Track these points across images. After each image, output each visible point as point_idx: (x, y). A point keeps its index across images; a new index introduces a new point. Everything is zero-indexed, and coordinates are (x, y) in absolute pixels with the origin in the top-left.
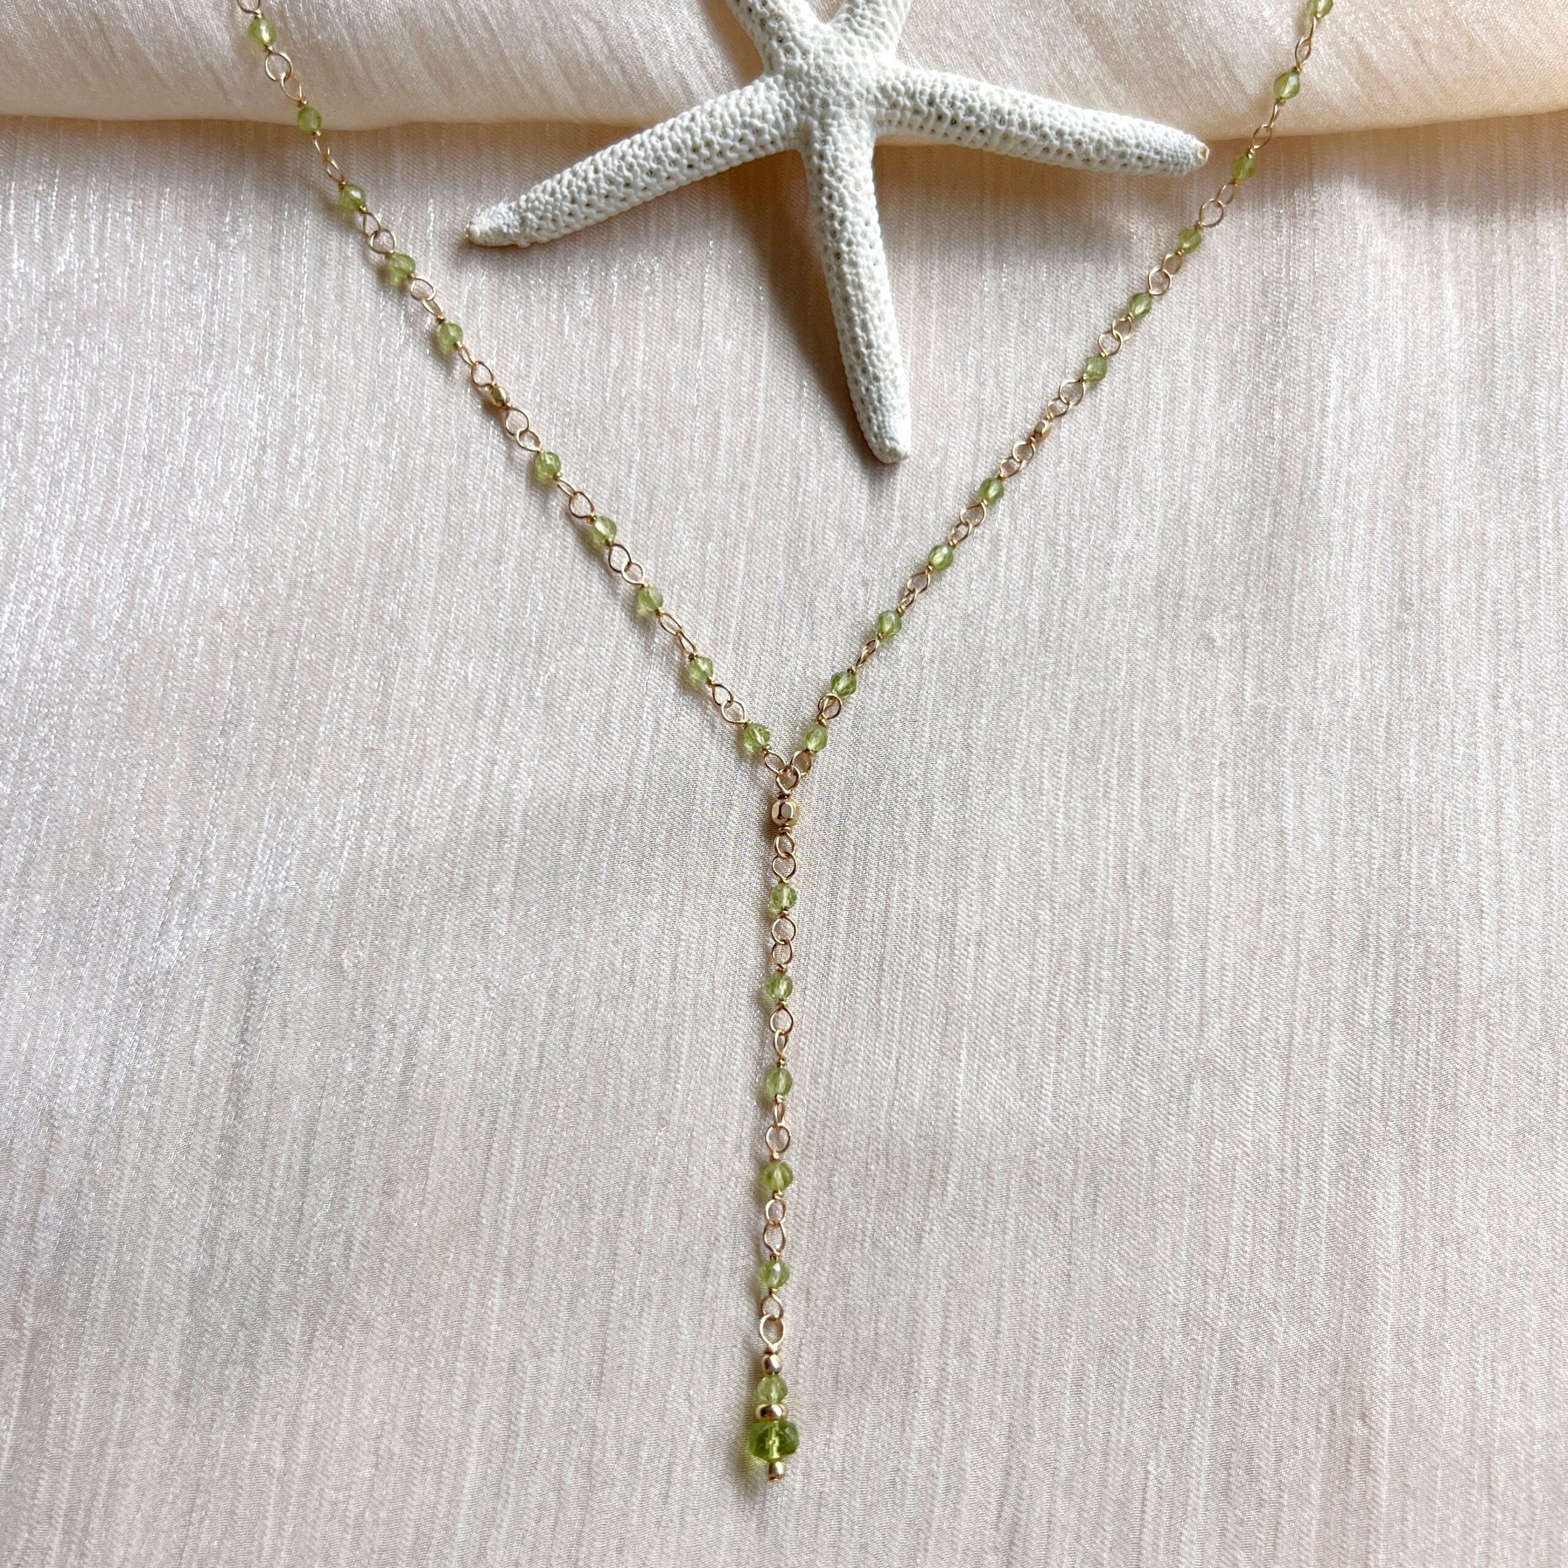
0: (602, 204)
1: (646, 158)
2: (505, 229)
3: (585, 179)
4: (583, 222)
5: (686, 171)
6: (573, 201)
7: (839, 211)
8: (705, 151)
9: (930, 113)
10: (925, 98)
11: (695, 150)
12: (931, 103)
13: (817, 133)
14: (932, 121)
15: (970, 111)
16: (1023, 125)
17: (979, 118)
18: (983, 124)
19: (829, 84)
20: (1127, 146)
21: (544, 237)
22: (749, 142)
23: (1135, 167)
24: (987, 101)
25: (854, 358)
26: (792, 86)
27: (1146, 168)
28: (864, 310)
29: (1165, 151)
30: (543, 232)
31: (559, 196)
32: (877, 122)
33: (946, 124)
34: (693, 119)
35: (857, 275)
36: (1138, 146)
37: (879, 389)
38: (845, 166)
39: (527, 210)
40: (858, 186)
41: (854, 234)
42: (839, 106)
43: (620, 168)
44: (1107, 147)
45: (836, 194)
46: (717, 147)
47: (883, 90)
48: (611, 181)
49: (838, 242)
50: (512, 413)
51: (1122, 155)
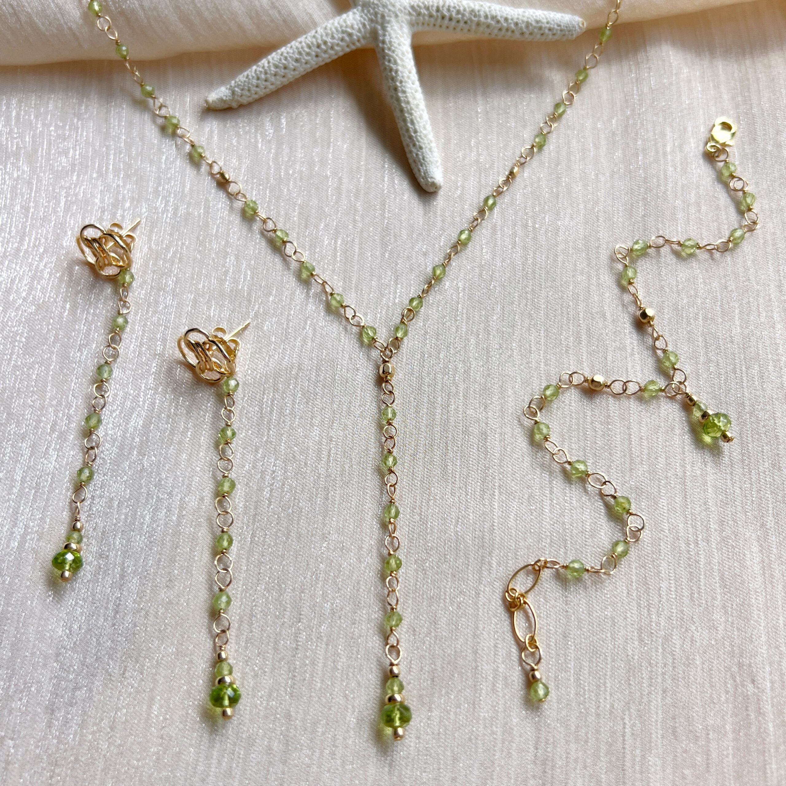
0: (273, 79)
1: (293, 53)
2: (224, 98)
3: (263, 67)
4: (264, 91)
5: (315, 59)
6: (258, 79)
7: (394, 67)
8: (323, 47)
9: (437, 16)
10: (434, 9)
11: (318, 46)
12: (438, 10)
13: (380, 32)
14: (439, 20)
15: (458, 12)
16: (486, 17)
17: (463, 15)
18: (465, 18)
19: (384, 6)
20: (542, 23)
21: (245, 100)
22: (345, 41)
23: (548, 35)
24: (466, 6)
25: (408, 140)
26: (366, 11)
27: (554, 35)
28: (411, 114)
29: (562, 24)
30: (244, 97)
31: (250, 77)
32: (412, 24)
33: (446, 21)
34: (316, 32)
35: (406, 97)
36: (548, 23)
37: (423, 153)
38: (395, 45)
39: (235, 87)
40: (403, 54)
41: (403, 77)
42: (391, 17)
43: (280, 59)
44: (531, 24)
45: (392, 59)
46: (329, 44)
47: (412, 7)
48: (276, 66)
49: (395, 82)
50: (232, 184)
51: (540, 28)
